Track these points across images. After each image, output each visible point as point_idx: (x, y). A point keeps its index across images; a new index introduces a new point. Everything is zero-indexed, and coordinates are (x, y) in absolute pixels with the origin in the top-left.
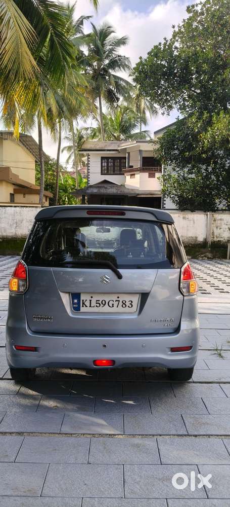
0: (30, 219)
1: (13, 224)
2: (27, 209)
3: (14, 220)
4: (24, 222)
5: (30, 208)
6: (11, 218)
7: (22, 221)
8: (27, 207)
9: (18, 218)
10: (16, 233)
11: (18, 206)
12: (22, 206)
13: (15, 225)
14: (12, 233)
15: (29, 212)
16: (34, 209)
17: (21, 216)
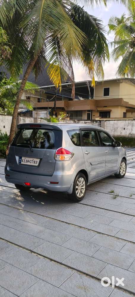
0: (122, 127)
1: (113, 129)
2: (121, 121)
3: (113, 127)
4: (119, 128)
5: (122, 121)
6: (112, 126)
7: (118, 128)
8: (120, 120)
9: (116, 126)
10: (114, 135)
11: (116, 120)
12: (117, 120)
13: (114, 130)
14: (112, 134)
15: (122, 123)
16: (124, 121)
17: (117, 125)
